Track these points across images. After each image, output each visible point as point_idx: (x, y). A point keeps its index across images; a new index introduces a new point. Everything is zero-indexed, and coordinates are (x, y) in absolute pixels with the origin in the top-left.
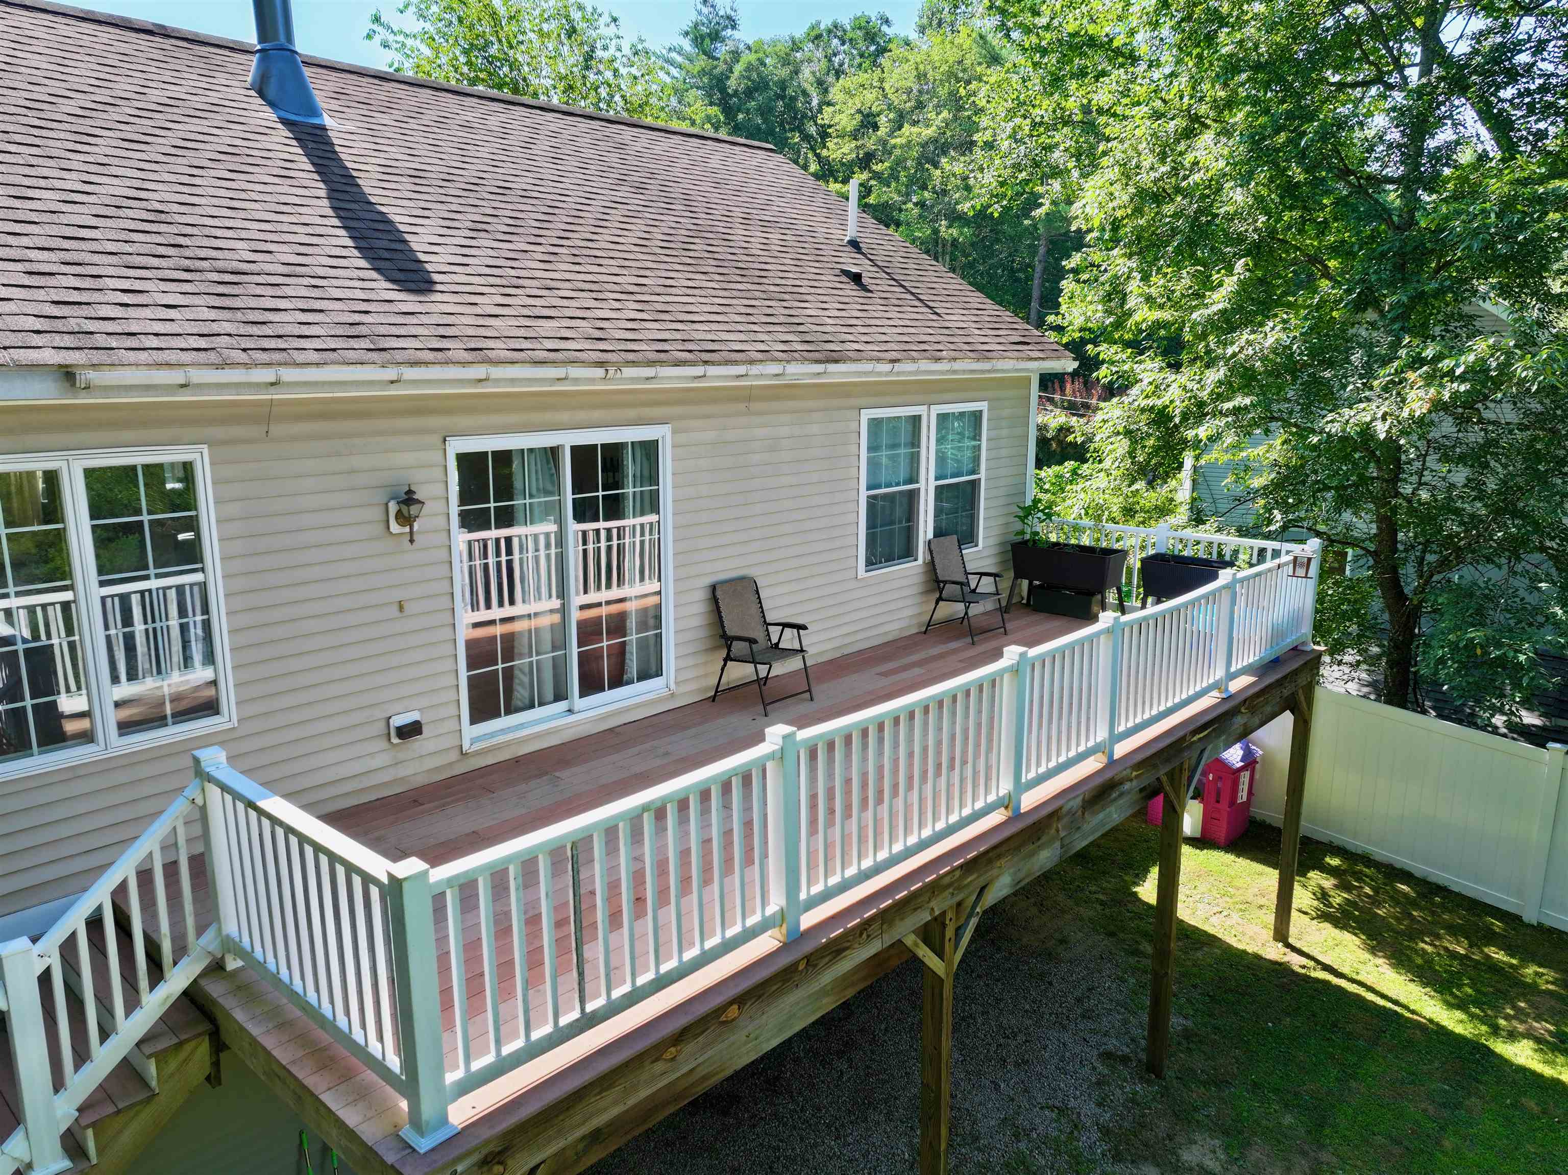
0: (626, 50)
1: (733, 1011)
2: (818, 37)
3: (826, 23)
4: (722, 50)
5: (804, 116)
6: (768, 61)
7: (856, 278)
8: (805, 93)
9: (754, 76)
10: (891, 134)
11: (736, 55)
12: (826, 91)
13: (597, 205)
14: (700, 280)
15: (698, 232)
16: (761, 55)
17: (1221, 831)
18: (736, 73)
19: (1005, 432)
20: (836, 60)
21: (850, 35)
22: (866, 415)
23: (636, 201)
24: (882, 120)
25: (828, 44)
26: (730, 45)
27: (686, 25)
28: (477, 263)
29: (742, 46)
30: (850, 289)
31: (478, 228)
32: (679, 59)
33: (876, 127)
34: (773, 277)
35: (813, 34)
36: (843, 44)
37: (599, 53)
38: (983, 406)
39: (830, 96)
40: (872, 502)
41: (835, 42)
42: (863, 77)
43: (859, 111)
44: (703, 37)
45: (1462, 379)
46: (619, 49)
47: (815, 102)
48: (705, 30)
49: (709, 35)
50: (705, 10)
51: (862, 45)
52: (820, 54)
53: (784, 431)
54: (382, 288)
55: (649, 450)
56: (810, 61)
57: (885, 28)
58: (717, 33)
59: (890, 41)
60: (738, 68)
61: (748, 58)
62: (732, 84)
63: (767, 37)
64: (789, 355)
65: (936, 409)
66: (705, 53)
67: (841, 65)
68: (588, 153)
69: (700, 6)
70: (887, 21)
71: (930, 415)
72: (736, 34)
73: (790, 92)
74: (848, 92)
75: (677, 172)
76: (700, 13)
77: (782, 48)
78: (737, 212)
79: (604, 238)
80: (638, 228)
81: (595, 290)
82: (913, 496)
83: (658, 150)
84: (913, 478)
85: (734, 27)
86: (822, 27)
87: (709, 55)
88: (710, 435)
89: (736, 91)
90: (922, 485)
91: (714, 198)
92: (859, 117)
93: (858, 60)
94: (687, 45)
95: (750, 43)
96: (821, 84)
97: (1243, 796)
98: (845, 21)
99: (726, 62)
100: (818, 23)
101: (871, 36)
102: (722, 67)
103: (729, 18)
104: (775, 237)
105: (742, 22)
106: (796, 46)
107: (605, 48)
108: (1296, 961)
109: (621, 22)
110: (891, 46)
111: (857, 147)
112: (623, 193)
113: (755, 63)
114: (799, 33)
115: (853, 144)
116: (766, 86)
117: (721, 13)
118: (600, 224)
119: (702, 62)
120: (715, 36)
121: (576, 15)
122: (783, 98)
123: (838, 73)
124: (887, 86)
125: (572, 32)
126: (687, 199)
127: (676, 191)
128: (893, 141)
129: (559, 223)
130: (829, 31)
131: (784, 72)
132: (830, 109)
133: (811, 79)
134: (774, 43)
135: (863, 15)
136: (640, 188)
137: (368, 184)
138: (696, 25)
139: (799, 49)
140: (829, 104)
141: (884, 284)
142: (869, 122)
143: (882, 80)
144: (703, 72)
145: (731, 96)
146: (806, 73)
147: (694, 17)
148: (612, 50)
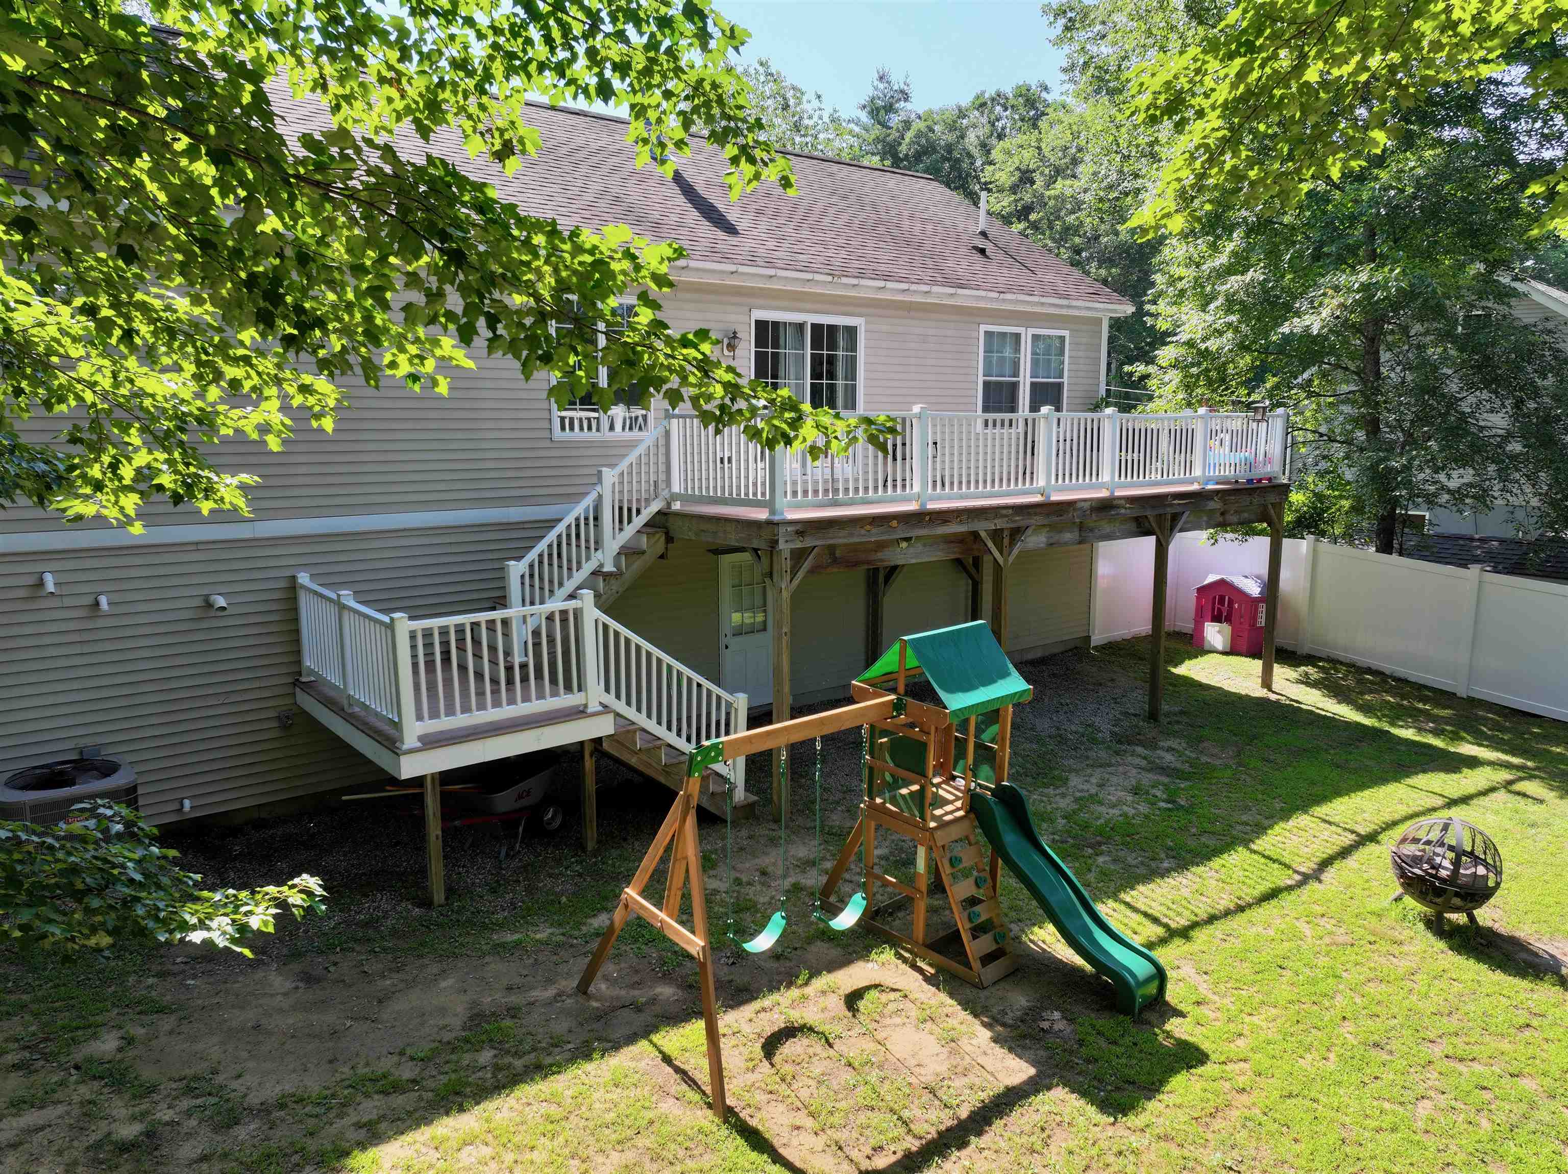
0: (826, 119)
1: (894, 523)
2: (983, 105)
3: (990, 92)
4: (895, 120)
5: (968, 175)
6: (936, 128)
7: (982, 251)
8: (970, 155)
9: (924, 141)
10: (1048, 186)
11: (907, 124)
12: (988, 152)
13: (820, 206)
14: (882, 245)
15: (879, 222)
16: (929, 123)
17: (1243, 646)
18: (907, 140)
19: (1081, 354)
20: (999, 125)
21: (1012, 101)
22: (983, 328)
23: (842, 204)
24: (1037, 176)
25: (991, 111)
26: (902, 116)
27: (864, 99)
28: (763, 226)
29: (913, 116)
30: (977, 256)
31: (759, 212)
32: (857, 129)
33: (1033, 182)
34: (928, 244)
35: (978, 103)
36: (1006, 109)
37: (806, 122)
38: (1066, 333)
39: (992, 157)
40: (986, 384)
41: (998, 109)
42: (1021, 139)
43: (1018, 169)
44: (878, 110)
45: (1358, 291)
46: (821, 118)
47: (978, 163)
48: (880, 103)
49: (884, 107)
50: (881, 86)
51: (1022, 111)
52: (984, 120)
53: (931, 332)
54: (721, 234)
55: (851, 332)
56: (974, 126)
57: (1044, 95)
58: (891, 105)
59: (1048, 106)
60: (909, 135)
61: (919, 125)
62: (903, 149)
63: (935, 107)
64: (934, 282)
65: (1032, 331)
66: (879, 123)
67: (1003, 129)
68: (812, 178)
69: (876, 83)
70: (1046, 89)
71: (1027, 335)
72: (909, 106)
73: (956, 155)
74: (1008, 153)
75: (867, 190)
76: (876, 88)
77: (949, 116)
78: (906, 213)
79: (826, 221)
80: (845, 217)
81: (823, 243)
82: (1014, 386)
83: (854, 177)
84: (1016, 374)
85: (906, 100)
86: (987, 95)
87: (884, 125)
88: (885, 328)
89: (907, 155)
90: (1021, 379)
91: (890, 204)
92: (1017, 174)
93: (1019, 124)
94: (864, 117)
95: (920, 112)
96: (986, 148)
97: (1262, 621)
98: (1008, 90)
99: (898, 130)
100: (983, 93)
101: (1031, 102)
102: (895, 135)
103: (902, 92)
104: (930, 227)
105: (913, 96)
106: (962, 114)
107: (810, 117)
108: (1273, 697)
109: (823, 98)
110: (1048, 110)
111: (1016, 201)
112: (834, 200)
113: (924, 130)
114: (966, 100)
115: (1013, 197)
116: (935, 151)
117: (896, 87)
118: (824, 213)
119: (877, 131)
120: (890, 108)
121: (790, 94)
122: (948, 160)
123: (1000, 137)
124: (1043, 146)
125: (786, 107)
126: (874, 205)
127: (867, 200)
128: (1048, 193)
129: (801, 212)
130: (993, 100)
131: (951, 138)
132: (991, 168)
133: (976, 142)
134: (942, 112)
135: (1025, 85)
136: (845, 198)
137: (700, 189)
138: (872, 100)
139: (965, 116)
140: (991, 163)
141: (1001, 256)
142: (1026, 177)
143: (1039, 140)
144: (877, 140)
145: (902, 160)
146: (972, 138)
147: (871, 92)
148: (815, 119)
